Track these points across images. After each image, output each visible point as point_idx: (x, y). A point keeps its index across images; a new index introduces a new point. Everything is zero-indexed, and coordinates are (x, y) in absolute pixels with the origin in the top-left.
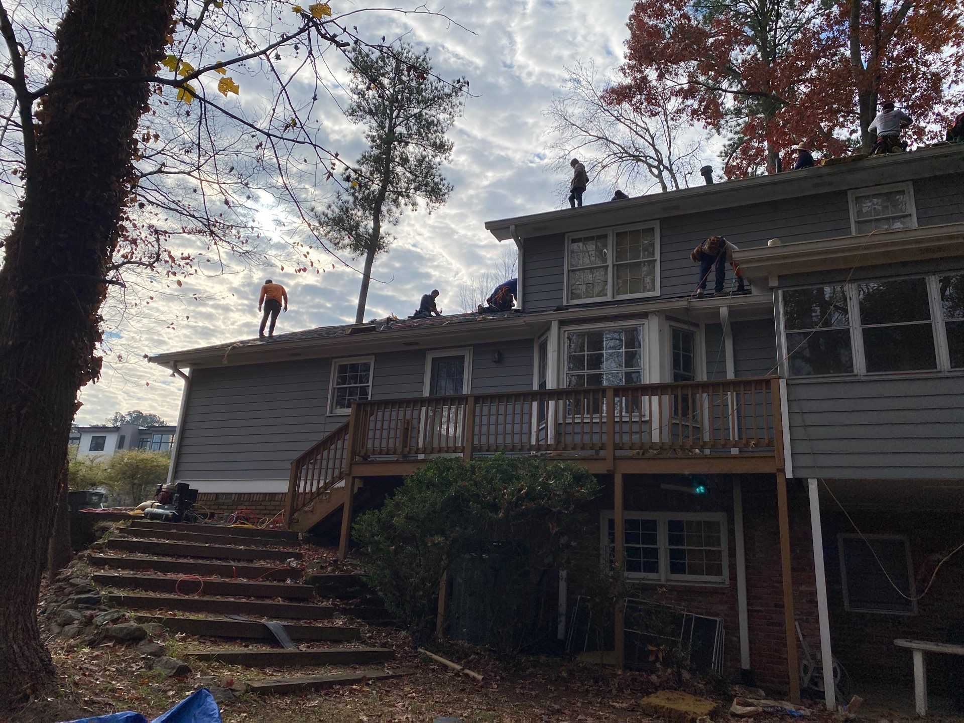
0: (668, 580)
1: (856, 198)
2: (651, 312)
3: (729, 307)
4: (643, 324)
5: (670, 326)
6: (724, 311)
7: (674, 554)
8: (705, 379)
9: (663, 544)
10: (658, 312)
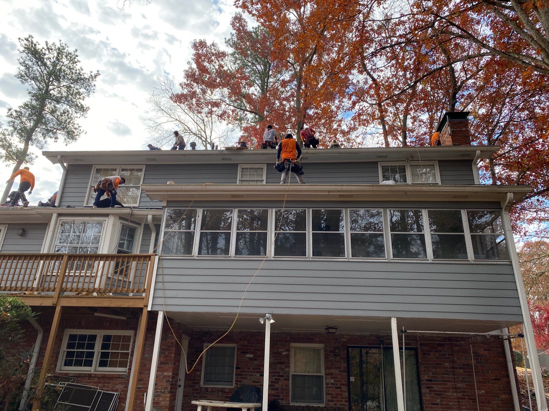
0: (95, 371)
1: (242, 168)
2: (111, 214)
3: (153, 216)
4: (105, 220)
5: (121, 223)
6: (150, 217)
7: (104, 355)
8: (138, 253)
9: (97, 349)
10: (115, 214)
